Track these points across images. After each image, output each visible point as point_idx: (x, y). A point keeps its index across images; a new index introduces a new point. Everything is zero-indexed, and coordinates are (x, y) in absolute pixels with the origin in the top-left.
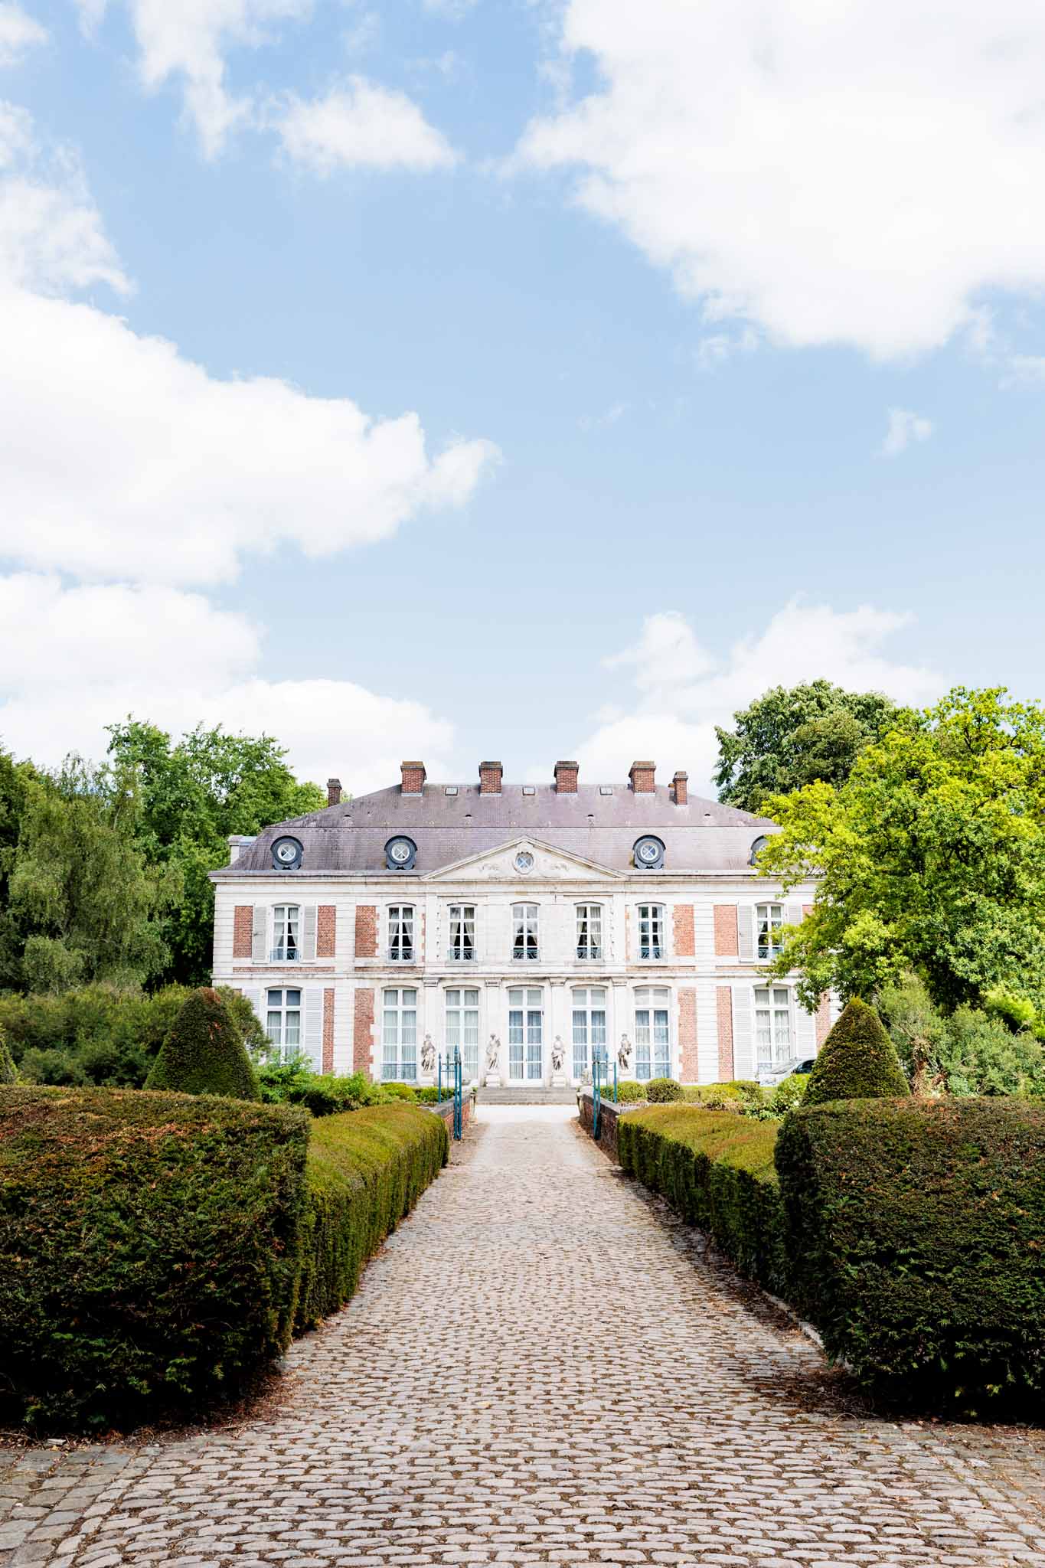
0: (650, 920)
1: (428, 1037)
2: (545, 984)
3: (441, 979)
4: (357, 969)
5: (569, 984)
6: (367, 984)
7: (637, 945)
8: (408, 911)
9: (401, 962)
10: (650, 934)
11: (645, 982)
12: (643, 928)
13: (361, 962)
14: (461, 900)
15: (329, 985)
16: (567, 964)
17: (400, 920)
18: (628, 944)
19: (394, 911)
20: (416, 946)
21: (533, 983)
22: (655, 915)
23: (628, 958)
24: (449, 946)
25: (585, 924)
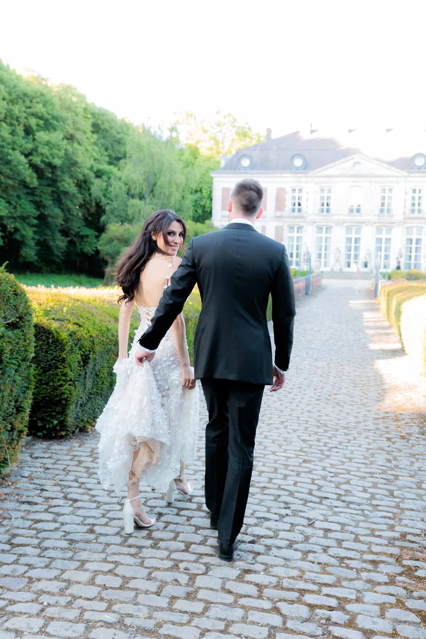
0: (417, 195)
1: (307, 248)
2: (363, 225)
3: (314, 222)
4: (276, 217)
5: (375, 225)
6: (280, 224)
7: (409, 207)
8: (300, 190)
9: (296, 213)
10: (417, 202)
11: (411, 225)
12: (413, 198)
13: (278, 214)
14: (325, 185)
15: (264, 224)
16: (374, 215)
17: (297, 195)
18: (405, 207)
19: (294, 190)
20: (303, 206)
21: (358, 224)
22: (420, 192)
23: (404, 214)
24: (319, 207)
25: (384, 197)
